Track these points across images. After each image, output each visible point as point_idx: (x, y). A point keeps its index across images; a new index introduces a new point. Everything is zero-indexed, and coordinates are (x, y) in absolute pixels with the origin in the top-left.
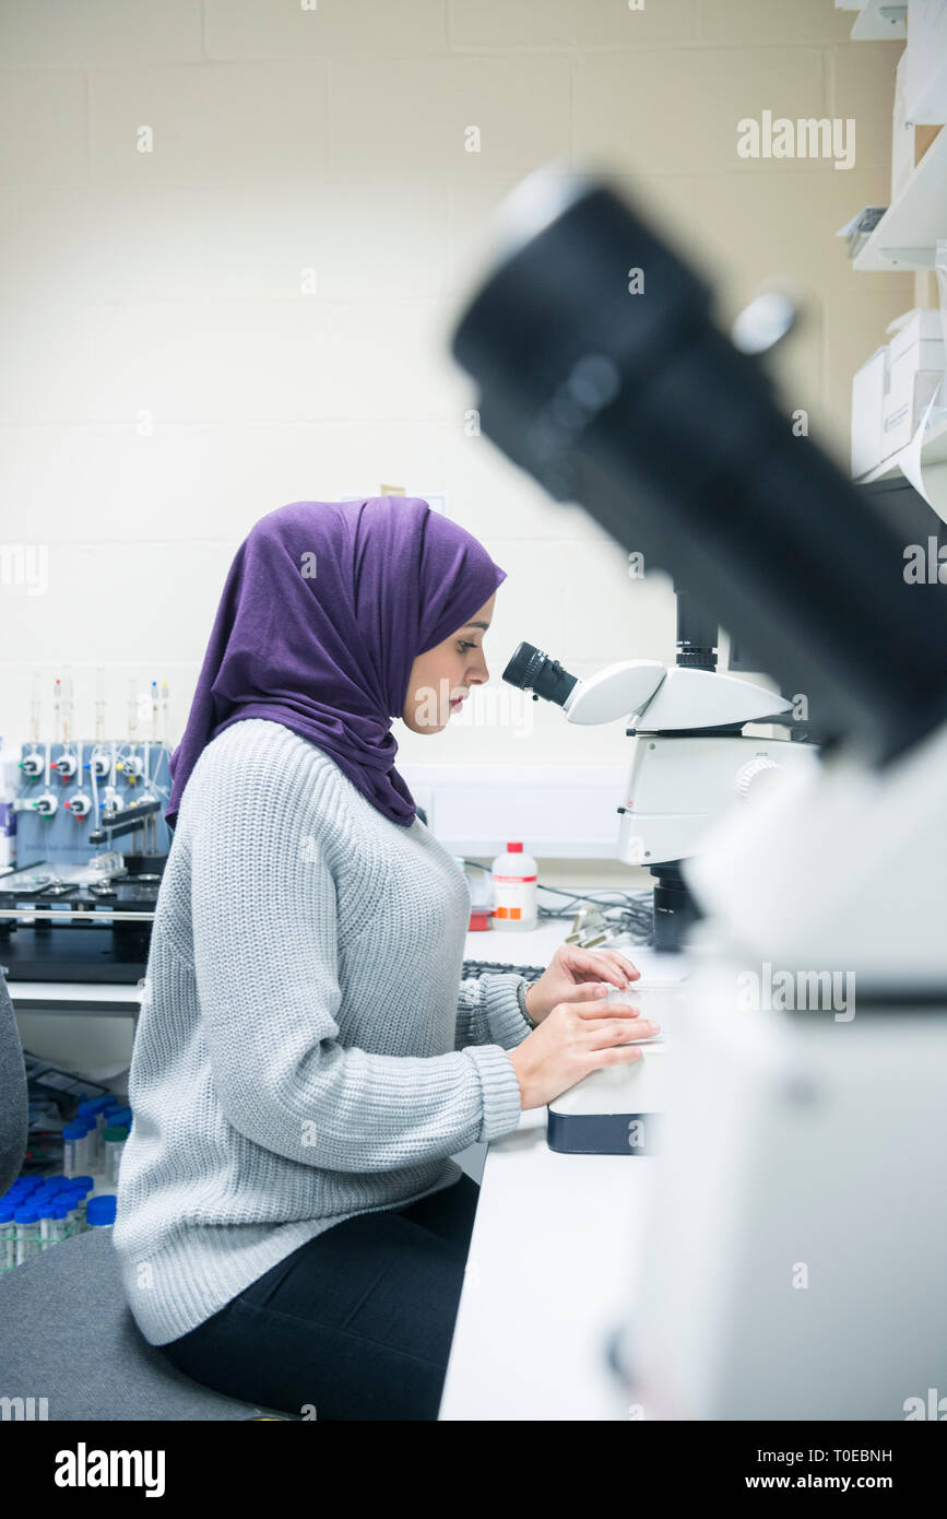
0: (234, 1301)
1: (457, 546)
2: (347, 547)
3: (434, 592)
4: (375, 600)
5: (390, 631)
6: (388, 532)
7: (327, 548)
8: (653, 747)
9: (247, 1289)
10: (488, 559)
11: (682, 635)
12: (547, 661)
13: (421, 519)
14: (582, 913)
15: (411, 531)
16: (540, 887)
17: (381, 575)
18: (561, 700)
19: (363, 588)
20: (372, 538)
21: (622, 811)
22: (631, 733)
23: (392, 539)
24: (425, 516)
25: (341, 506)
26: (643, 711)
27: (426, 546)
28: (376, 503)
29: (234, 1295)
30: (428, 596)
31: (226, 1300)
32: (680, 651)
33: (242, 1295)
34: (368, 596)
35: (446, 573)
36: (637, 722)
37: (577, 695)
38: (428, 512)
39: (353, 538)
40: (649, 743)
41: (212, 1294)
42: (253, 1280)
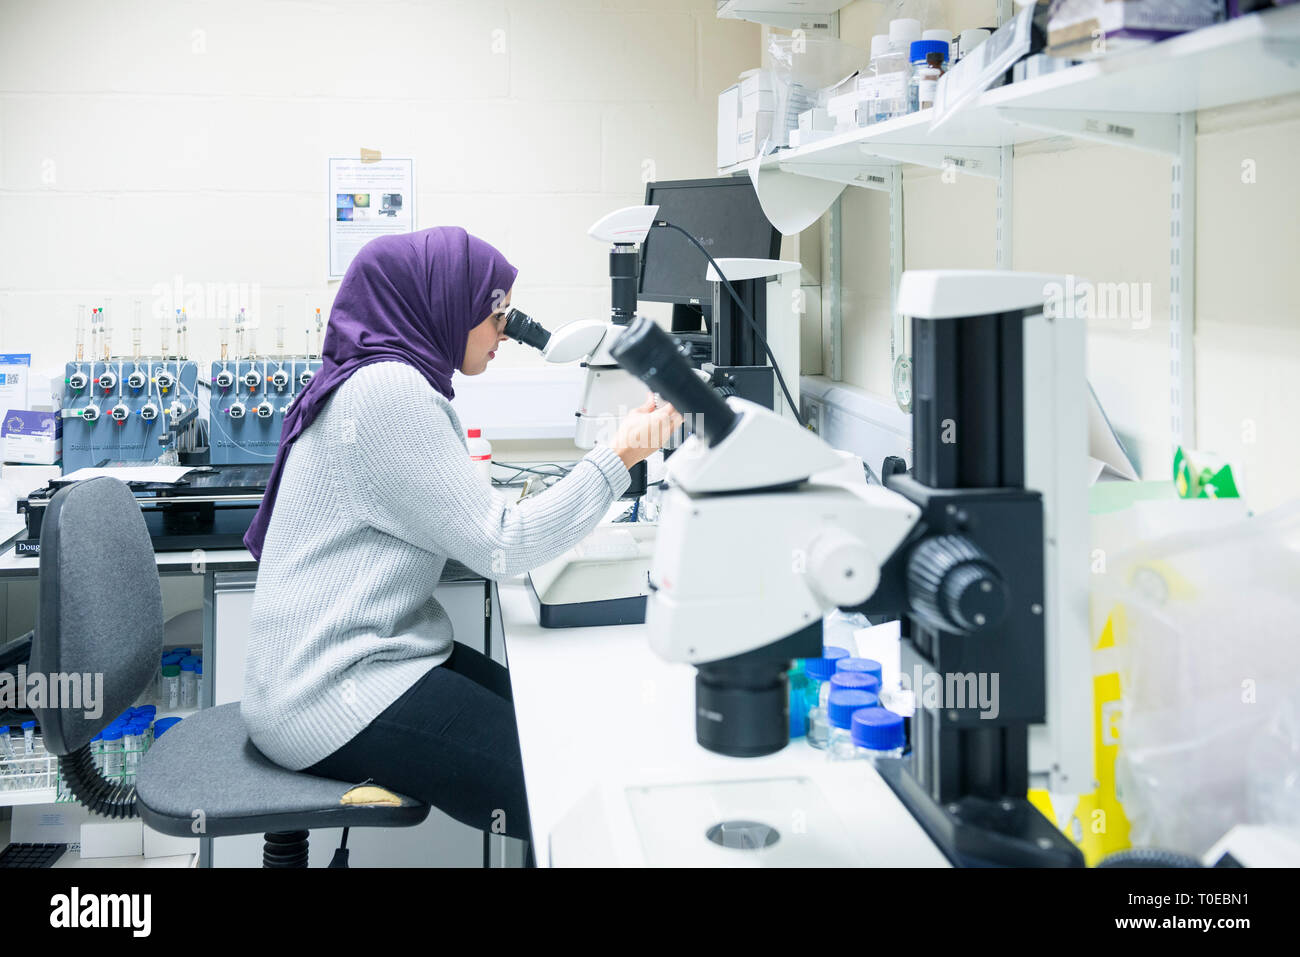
0: (374, 721)
1: (489, 259)
2: (420, 266)
3: (478, 292)
4: (442, 300)
5: (452, 316)
6: (446, 256)
7: (408, 268)
8: (598, 375)
9: (382, 714)
10: (506, 262)
11: (615, 305)
12: (532, 323)
13: (465, 242)
14: (529, 481)
15: (461, 254)
16: (493, 463)
17: (444, 283)
18: (541, 347)
19: (434, 293)
20: (437, 261)
21: (578, 415)
22: (584, 365)
23: (449, 260)
24: (466, 240)
25: (411, 236)
26: (592, 354)
27: (471, 261)
28: (435, 235)
29: (374, 718)
30: (475, 291)
31: (369, 722)
32: (614, 314)
33: (379, 717)
34: (437, 296)
35: (484, 278)
36: (588, 359)
37: (551, 345)
38: (467, 236)
39: (424, 262)
40: (596, 373)
41: (359, 719)
42: (385, 708)
